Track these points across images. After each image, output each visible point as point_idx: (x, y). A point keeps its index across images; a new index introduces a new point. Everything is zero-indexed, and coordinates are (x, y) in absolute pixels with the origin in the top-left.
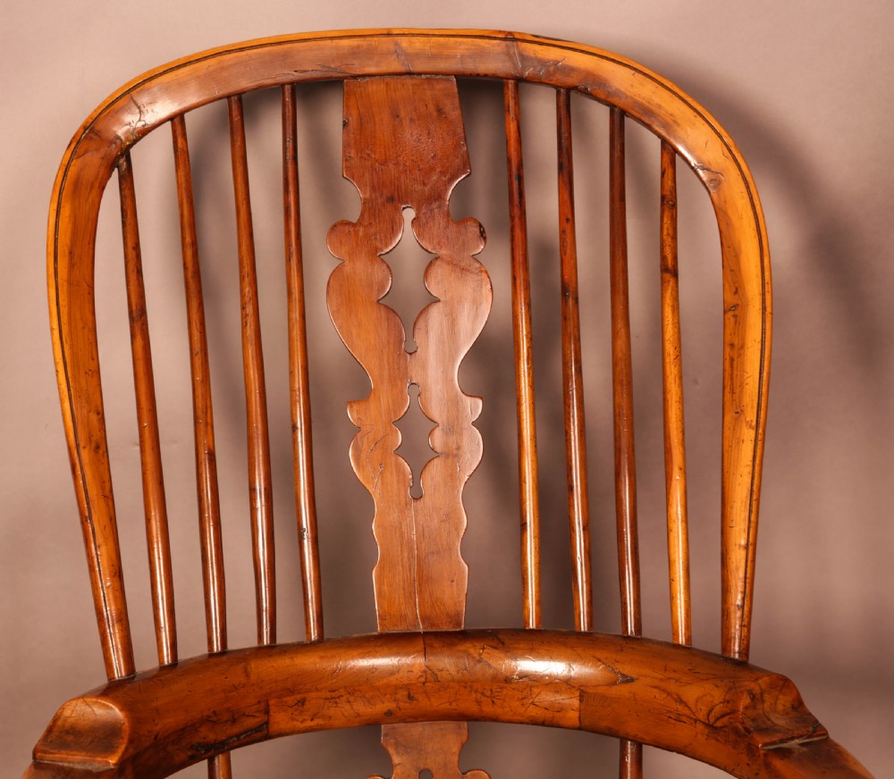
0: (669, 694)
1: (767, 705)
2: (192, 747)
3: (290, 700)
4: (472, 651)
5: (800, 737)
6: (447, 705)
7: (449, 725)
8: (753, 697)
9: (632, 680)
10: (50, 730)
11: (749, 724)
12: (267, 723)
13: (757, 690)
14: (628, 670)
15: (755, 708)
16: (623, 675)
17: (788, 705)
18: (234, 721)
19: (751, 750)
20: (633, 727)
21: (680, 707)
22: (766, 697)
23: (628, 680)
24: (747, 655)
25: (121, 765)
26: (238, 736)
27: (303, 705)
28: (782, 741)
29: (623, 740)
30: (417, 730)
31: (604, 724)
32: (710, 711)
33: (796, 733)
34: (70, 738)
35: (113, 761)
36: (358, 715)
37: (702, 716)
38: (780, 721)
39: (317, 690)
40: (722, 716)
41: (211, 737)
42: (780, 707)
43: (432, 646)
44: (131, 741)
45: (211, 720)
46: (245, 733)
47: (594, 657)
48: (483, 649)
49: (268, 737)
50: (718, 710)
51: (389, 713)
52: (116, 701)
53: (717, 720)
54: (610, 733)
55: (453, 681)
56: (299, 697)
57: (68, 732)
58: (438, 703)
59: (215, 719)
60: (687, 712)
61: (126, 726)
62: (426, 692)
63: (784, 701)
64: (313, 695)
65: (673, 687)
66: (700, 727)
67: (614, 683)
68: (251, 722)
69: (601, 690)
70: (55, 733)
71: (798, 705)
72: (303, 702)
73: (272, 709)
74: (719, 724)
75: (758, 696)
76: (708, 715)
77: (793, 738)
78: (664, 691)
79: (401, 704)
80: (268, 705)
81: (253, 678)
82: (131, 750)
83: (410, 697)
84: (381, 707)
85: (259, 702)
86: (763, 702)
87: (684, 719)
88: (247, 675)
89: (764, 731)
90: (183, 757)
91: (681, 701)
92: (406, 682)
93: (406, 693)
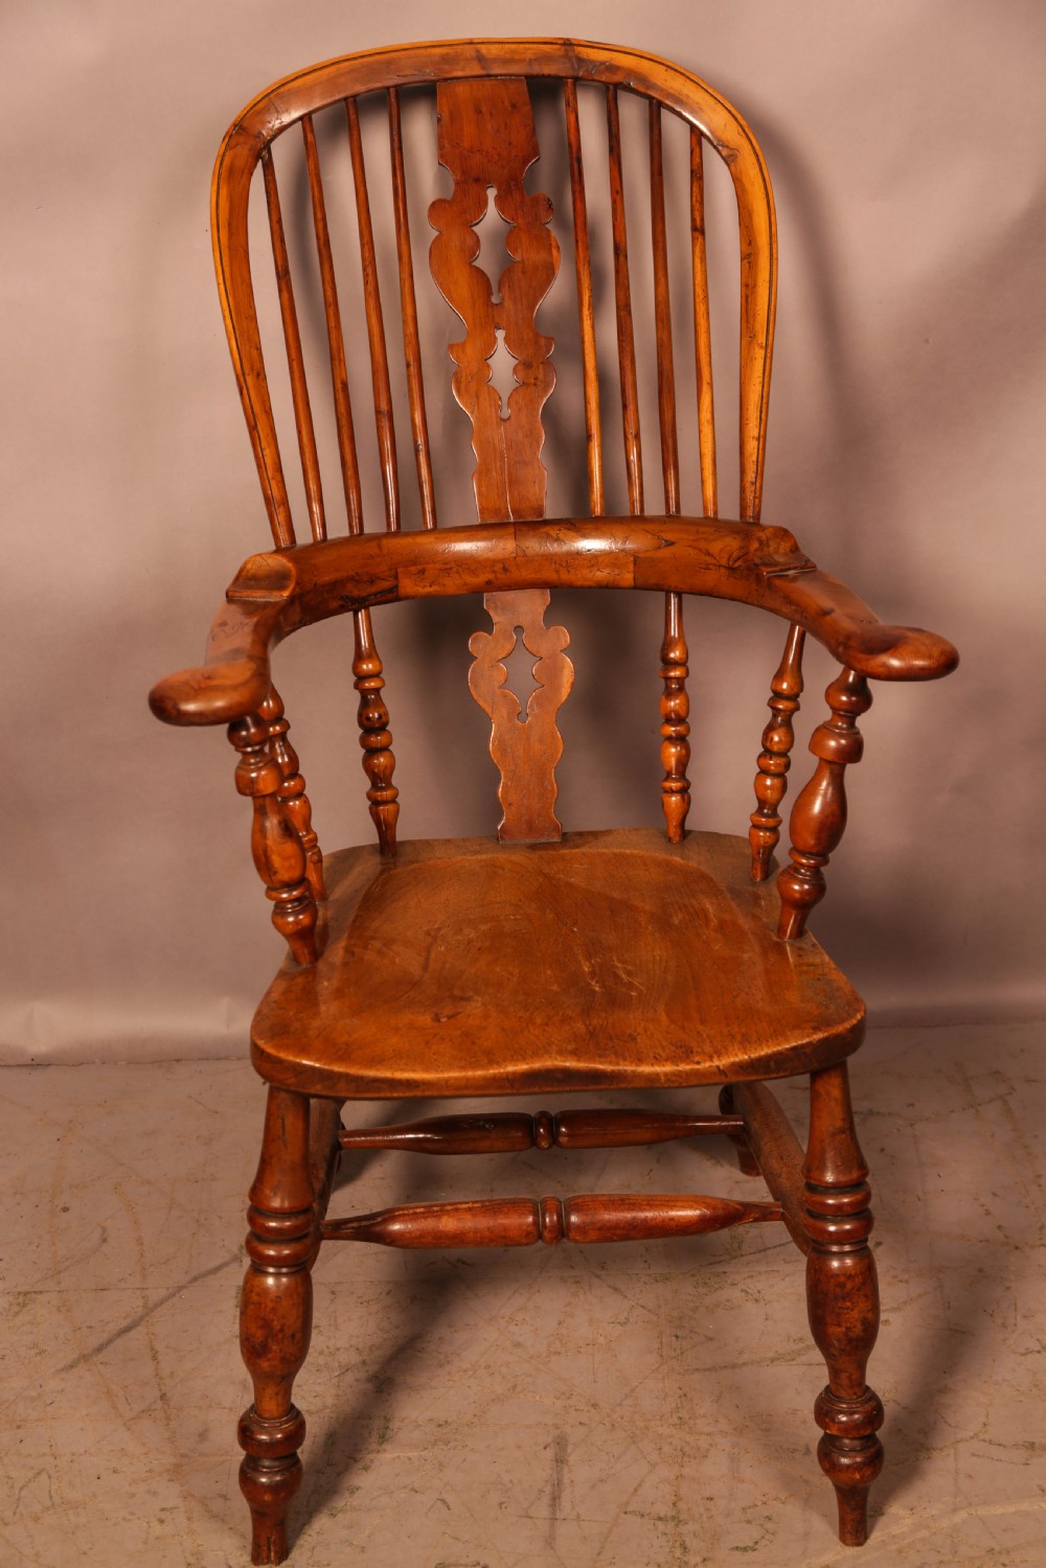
0: (700, 550)
1: (771, 549)
2: (342, 598)
3: (413, 569)
4: (551, 532)
5: (795, 568)
6: (533, 575)
7: (537, 592)
8: (761, 543)
9: (673, 543)
10: (237, 578)
11: (757, 561)
12: (396, 587)
13: (764, 537)
14: (669, 536)
15: (762, 550)
16: (666, 541)
17: (788, 550)
18: (372, 582)
19: (759, 578)
20: (674, 581)
21: (708, 558)
22: (771, 543)
23: (670, 544)
24: (758, 519)
25: (292, 600)
26: (375, 594)
27: (423, 573)
28: (782, 571)
29: (668, 593)
30: (510, 596)
31: (653, 581)
32: (730, 557)
33: (792, 566)
34: (252, 583)
35: (286, 594)
36: (466, 584)
37: (724, 562)
38: (780, 559)
39: (434, 562)
40: (739, 558)
41: (356, 593)
42: (782, 551)
43: (520, 530)
44: (297, 583)
45: (354, 579)
46: (380, 593)
47: (644, 530)
48: (560, 530)
49: (398, 599)
50: (735, 555)
51: (489, 583)
52: (284, 556)
53: (735, 561)
54: (658, 588)
55: (537, 555)
56: (420, 567)
57: (250, 579)
58: (526, 574)
59: (357, 578)
60: (713, 561)
61: (294, 571)
62: (517, 565)
63: (785, 546)
64: (431, 566)
65: (703, 545)
66: (723, 570)
67: (660, 548)
68: (385, 585)
69: (649, 554)
70: (241, 580)
71: (795, 549)
72: (423, 572)
73: (400, 575)
74: (736, 565)
75: (765, 542)
76: (729, 560)
77: (789, 569)
78: (696, 548)
79: (498, 575)
80: (397, 572)
81: (385, 551)
82: (297, 590)
83: (505, 569)
84: (483, 578)
85: (390, 570)
86: (768, 546)
87: (711, 567)
88: (380, 547)
89: (766, 565)
90: (334, 604)
91: (708, 554)
92: (501, 556)
93: (501, 566)
